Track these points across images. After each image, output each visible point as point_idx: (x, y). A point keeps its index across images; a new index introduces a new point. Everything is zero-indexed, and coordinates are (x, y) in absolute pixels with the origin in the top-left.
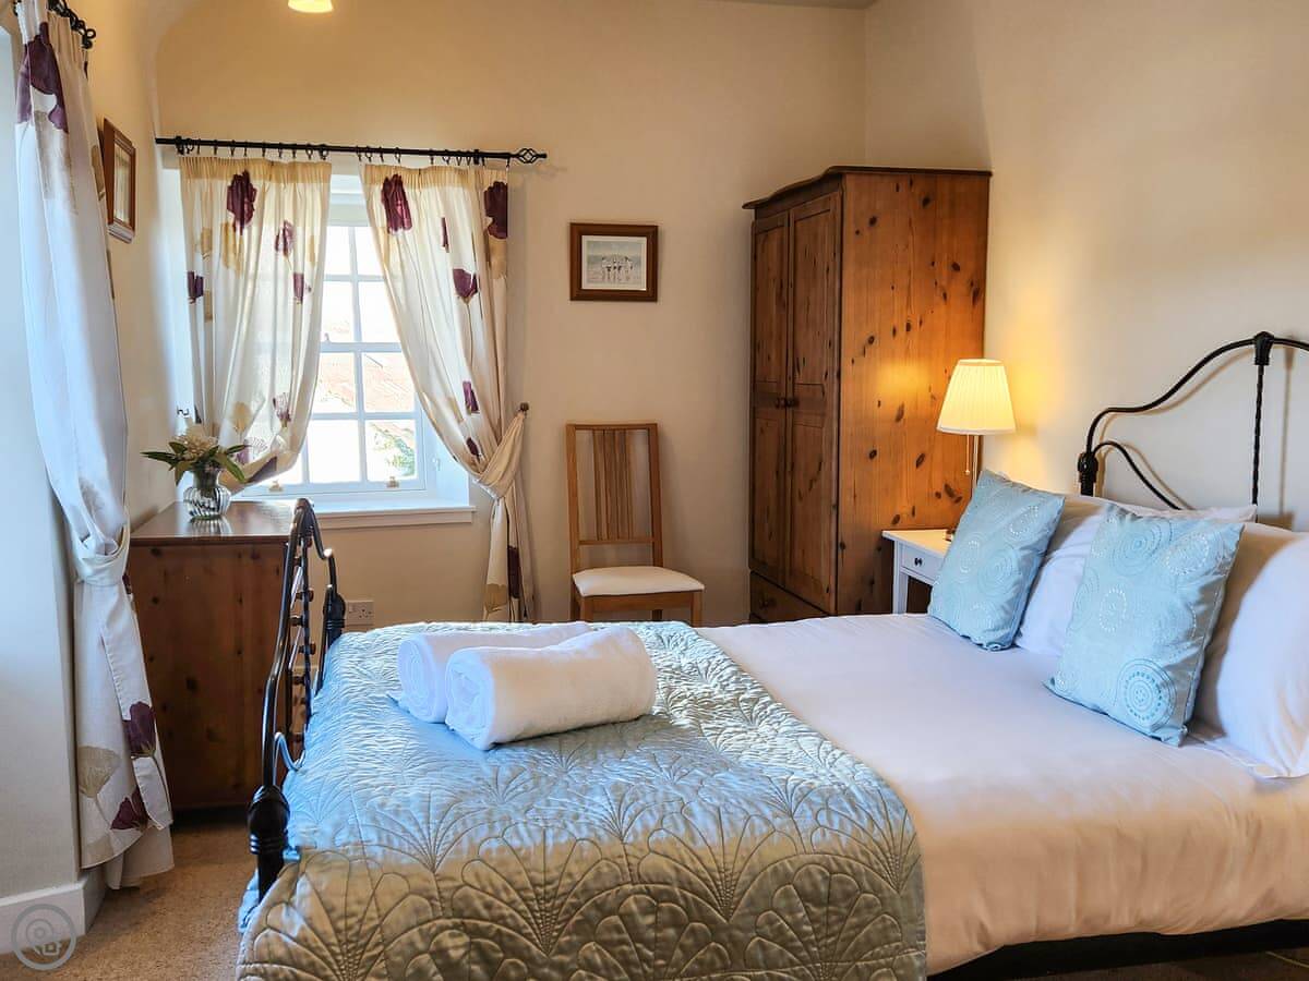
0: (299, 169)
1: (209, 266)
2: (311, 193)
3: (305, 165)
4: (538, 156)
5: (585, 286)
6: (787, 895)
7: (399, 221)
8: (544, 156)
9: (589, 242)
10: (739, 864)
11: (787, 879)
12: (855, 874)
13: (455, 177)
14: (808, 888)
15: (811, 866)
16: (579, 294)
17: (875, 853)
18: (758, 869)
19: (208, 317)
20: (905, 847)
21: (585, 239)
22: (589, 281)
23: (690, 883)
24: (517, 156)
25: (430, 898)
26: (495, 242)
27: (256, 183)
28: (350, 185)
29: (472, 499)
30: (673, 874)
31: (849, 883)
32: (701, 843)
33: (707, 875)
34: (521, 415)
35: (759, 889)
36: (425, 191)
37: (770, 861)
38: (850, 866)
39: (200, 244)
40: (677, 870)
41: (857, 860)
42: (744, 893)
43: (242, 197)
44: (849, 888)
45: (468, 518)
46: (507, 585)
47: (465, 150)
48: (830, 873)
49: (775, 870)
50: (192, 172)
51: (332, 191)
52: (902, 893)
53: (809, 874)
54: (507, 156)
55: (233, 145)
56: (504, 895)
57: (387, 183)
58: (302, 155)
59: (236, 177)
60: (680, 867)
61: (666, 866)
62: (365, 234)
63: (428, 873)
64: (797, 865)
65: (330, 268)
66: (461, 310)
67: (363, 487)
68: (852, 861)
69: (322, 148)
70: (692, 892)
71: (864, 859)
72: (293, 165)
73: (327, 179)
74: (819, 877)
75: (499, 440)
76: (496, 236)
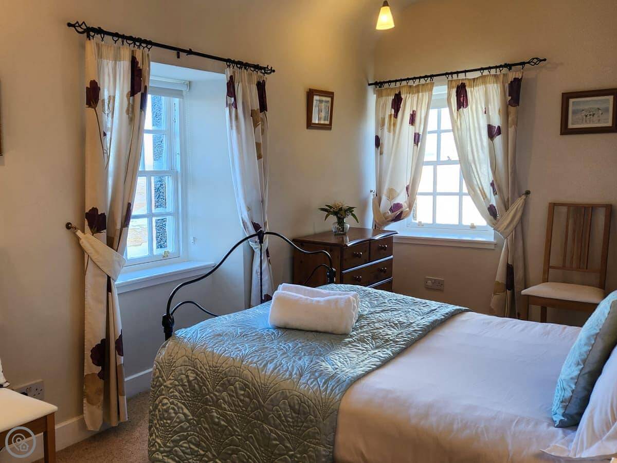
0: (420, 87)
1: (382, 133)
2: (424, 97)
3: (423, 85)
4: (541, 61)
5: (570, 126)
6: (284, 403)
7: (462, 104)
8: (545, 60)
9: (573, 102)
10: (272, 385)
11: (286, 398)
12: (309, 406)
13: (492, 79)
14: (292, 404)
15: (295, 396)
16: (565, 130)
17: (319, 401)
18: (278, 389)
19: (381, 153)
20: (332, 404)
21: (571, 101)
22: (573, 124)
23: (254, 384)
24: (529, 63)
25: (189, 359)
26: (512, 109)
27: (403, 96)
28: (441, 90)
29: (495, 238)
30: (250, 379)
31: (306, 409)
32: (264, 373)
33: (260, 384)
34: (524, 197)
35: (276, 396)
36: (476, 88)
37: (282, 388)
38: (308, 402)
39: (380, 124)
40: (252, 379)
41: (311, 401)
42: (270, 396)
43: (397, 103)
44: (305, 410)
45: (493, 247)
46: (506, 283)
47: (499, 65)
48: (301, 402)
49: (283, 392)
50: (379, 95)
51: (433, 94)
52: (324, 422)
53: (293, 398)
54: (523, 64)
55: (396, 81)
56: (205, 366)
57: (458, 88)
58: (422, 81)
59: (396, 94)
60: (254, 378)
61: (250, 375)
62: (445, 111)
63: (190, 351)
64: (291, 394)
65: (429, 129)
66: (489, 145)
67: (459, 227)
68: (309, 400)
69: (432, 76)
70: (255, 388)
71: (313, 401)
72: (418, 86)
73: (431, 90)
74: (296, 402)
75: (507, 208)
76: (512, 106)
